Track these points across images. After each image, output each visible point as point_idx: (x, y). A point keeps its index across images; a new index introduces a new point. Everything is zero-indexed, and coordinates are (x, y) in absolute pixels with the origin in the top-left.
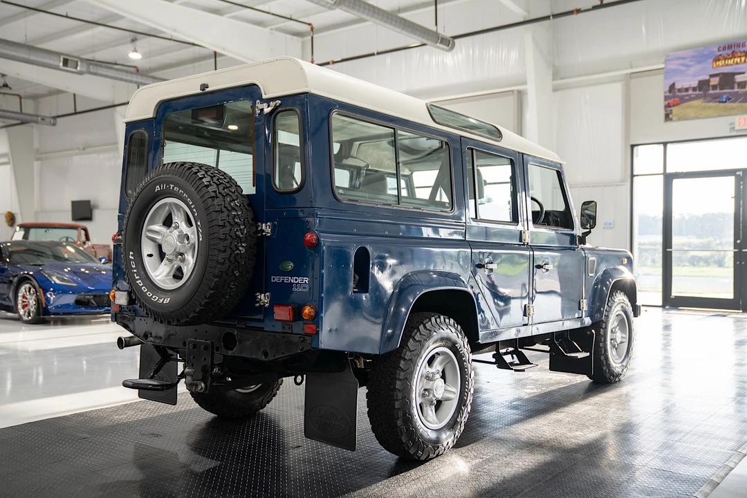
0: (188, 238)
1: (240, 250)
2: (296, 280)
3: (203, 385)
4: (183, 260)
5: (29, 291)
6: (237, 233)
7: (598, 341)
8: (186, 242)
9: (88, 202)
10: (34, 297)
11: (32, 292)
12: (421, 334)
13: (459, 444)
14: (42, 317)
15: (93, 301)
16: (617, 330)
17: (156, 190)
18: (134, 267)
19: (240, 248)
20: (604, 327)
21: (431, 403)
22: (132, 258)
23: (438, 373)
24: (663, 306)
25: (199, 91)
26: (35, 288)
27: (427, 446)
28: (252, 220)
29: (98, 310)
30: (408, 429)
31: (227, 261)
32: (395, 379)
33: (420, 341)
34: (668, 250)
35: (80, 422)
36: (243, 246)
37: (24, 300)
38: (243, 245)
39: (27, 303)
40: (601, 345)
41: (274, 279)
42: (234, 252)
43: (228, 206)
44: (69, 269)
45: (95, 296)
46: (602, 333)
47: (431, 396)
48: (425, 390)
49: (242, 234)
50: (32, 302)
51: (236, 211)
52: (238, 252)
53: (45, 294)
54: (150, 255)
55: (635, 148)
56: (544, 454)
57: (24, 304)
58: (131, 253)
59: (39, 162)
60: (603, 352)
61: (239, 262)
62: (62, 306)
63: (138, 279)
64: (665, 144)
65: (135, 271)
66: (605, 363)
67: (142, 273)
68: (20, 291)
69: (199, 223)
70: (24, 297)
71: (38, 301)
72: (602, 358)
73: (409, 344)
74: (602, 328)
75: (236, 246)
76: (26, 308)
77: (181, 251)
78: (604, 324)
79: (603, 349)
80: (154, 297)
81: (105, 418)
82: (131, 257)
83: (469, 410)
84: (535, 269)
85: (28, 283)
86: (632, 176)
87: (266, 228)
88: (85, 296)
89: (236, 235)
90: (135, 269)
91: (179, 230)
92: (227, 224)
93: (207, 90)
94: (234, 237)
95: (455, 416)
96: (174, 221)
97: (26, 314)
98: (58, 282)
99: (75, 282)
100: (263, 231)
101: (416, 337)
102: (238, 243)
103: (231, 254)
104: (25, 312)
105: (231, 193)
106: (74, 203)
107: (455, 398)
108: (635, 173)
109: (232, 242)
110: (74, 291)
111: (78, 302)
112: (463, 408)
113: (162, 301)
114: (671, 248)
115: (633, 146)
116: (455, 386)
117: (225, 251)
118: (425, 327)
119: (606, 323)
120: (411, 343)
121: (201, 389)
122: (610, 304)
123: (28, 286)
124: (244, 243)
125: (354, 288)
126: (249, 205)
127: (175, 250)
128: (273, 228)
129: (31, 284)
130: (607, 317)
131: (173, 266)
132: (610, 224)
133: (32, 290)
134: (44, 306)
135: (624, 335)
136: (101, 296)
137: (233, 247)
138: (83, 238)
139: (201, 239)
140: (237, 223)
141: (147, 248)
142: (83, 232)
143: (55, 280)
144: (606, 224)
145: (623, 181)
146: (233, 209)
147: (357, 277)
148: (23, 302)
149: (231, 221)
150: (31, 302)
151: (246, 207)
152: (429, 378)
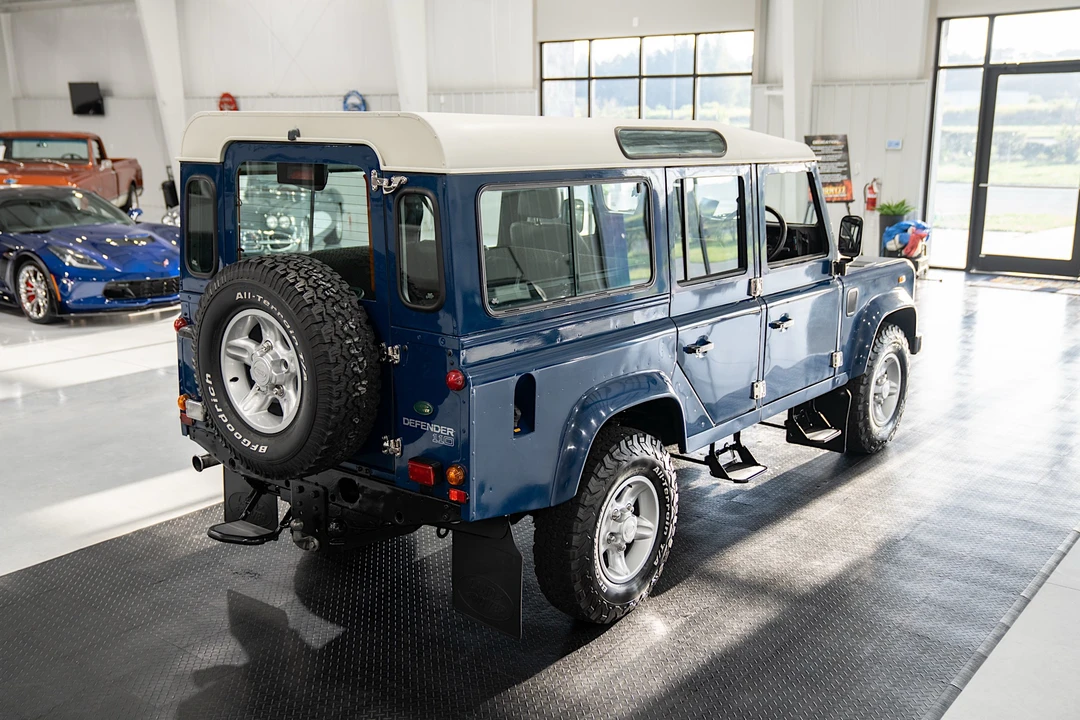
0: (286, 365)
1: (359, 392)
2: (437, 429)
3: (316, 541)
4: (282, 394)
5: (35, 277)
6: (355, 369)
7: (855, 403)
8: (284, 369)
9: (95, 86)
10: (43, 287)
11: (39, 279)
12: (606, 468)
13: (655, 592)
14: (58, 316)
15: (129, 291)
16: (885, 380)
17: (238, 298)
18: (213, 394)
19: (360, 389)
20: (865, 383)
21: (619, 548)
22: (210, 382)
23: (629, 509)
24: (967, 270)
25: (285, 138)
26: (42, 272)
27: (614, 607)
28: (374, 344)
29: (138, 304)
30: (588, 593)
31: (343, 410)
32: (572, 533)
33: (604, 479)
34: (982, 185)
35: (149, 547)
36: (363, 386)
37: (29, 289)
38: (363, 383)
39: (33, 293)
40: (860, 407)
41: (406, 422)
42: (351, 395)
43: (339, 332)
44: (84, 238)
45: (131, 283)
46: (861, 392)
47: (619, 541)
48: (612, 534)
49: (361, 369)
50: (41, 293)
51: (351, 337)
52: (357, 394)
53: (58, 282)
54: (235, 380)
55: (944, 24)
56: (768, 606)
57: (30, 294)
58: (208, 376)
59: (9, 15)
60: (862, 417)
61: (358, 407)
62: (87, 300)
63: (220, 413)
64: (992, 17)
65: (216, 400)
66: (864, 430)
67: (226, 404)
68: (21, 275)
69: (301, 357)
70: (27, 284)
71: (50, 293)
72: (861, 424)
73: (589, 485)
74: (862, 384)
75: (354, 386)
76: (33, 301)
77: (278, 382)
78: (865, 379)
79: (862, 414)
80: (245, 440)
81: (181, 538)
82: (208, 381)
83: (670, 546)
84: (769, 328)
85: (31, 264)
86: (937, 68)
87: (394, 354)
88: (117, 284)
89: (353, 371)
90: (214, 397)
91: (271, 352)
92: (341, 360)
93: (298, 139)
94: (351, 376)
95: (652, 558)
96: (264, 339)
97: (35, 309)
98: (75, 263)
99: (101, 262)
100: (390, 357)
101: (599, 474)
102: (356, 382)
103: (348, 399)
104: (33, 306)
105: (342, 312)
106: (73, 87)
107: (652, 535)
108: (941, 64)
109: (348, 383)
110: (100, 276)
111: (107, 293)
112: (662, 547)
113: (256, 447)
114: (987, 182)
115: (940, 21)
116: (652, 520)
117: (338, 398)
118: (611, 457)
119: (869, 376)
120: (593, 483)
121: (314, 547)
122: (875, 350)
123: (31, 268)
124: (365, 379)
125: (515, 428)
126: (367, 323)
127: (270, 381)
128: (402, 352)
129: (36, 266)
130: (871, 368)
131: (267, 398)
132: (897, 144)
133: (39, 274)
134: (59, 299)
135: (894, 384)
136: (139, 283)
137: (350, 390)
138: (96, 154)
139: (305, 379)
140: (353, 355)
141: (229, 369)
142: (95, 145)
143: (69, 260)
144: (890, 144)
145: (920, 77)
146: (348, 335)
147: (519, 413)
148: (28, 291)
149: (345, 354)
150: (39, 291)
151: (365, 326)
152: (616, 518)
